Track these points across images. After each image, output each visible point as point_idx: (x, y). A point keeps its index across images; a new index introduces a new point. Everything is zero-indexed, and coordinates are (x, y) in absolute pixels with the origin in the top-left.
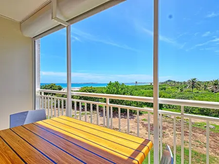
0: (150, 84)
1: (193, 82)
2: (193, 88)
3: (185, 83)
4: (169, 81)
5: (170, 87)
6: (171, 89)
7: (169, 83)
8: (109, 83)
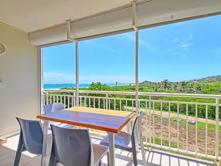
0: (129, 85)
1: (166, 82)
2: (165, 88)
3: (159, 83)
4: (146, 82)
5: (146, 88)
6: (147, 89)
7: (145, 83)
8: (91, 83)
